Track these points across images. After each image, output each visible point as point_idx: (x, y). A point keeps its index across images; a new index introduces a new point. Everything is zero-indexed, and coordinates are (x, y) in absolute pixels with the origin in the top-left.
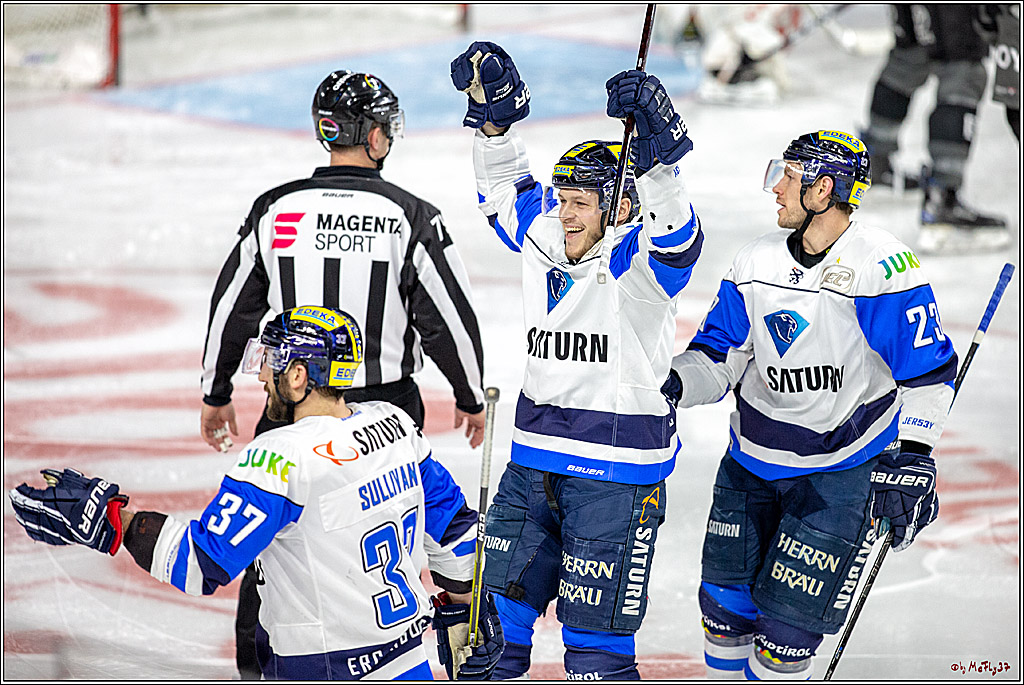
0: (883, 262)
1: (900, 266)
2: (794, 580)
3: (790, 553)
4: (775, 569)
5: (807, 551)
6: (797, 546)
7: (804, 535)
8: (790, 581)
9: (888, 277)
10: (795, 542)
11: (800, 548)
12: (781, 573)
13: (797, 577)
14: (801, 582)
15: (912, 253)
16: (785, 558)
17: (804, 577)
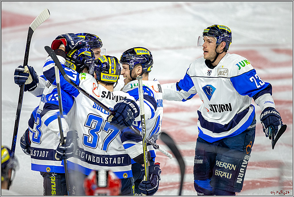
0: (237, 64)
1: (243, 65)
2: (222, 174)
3: (220, 166)
4: (216, 172)
5: (225, 164)
6: (222, 163)
7: (223, 159)
8: (221, 175)
9: (239, 69)
10: (221, 162)
11: (223, 164)
12: (218, 173)
13: (223, 173)
14: (224, 175)
15: (247, 60)
16: (218, 168)
17: (225, 173)
